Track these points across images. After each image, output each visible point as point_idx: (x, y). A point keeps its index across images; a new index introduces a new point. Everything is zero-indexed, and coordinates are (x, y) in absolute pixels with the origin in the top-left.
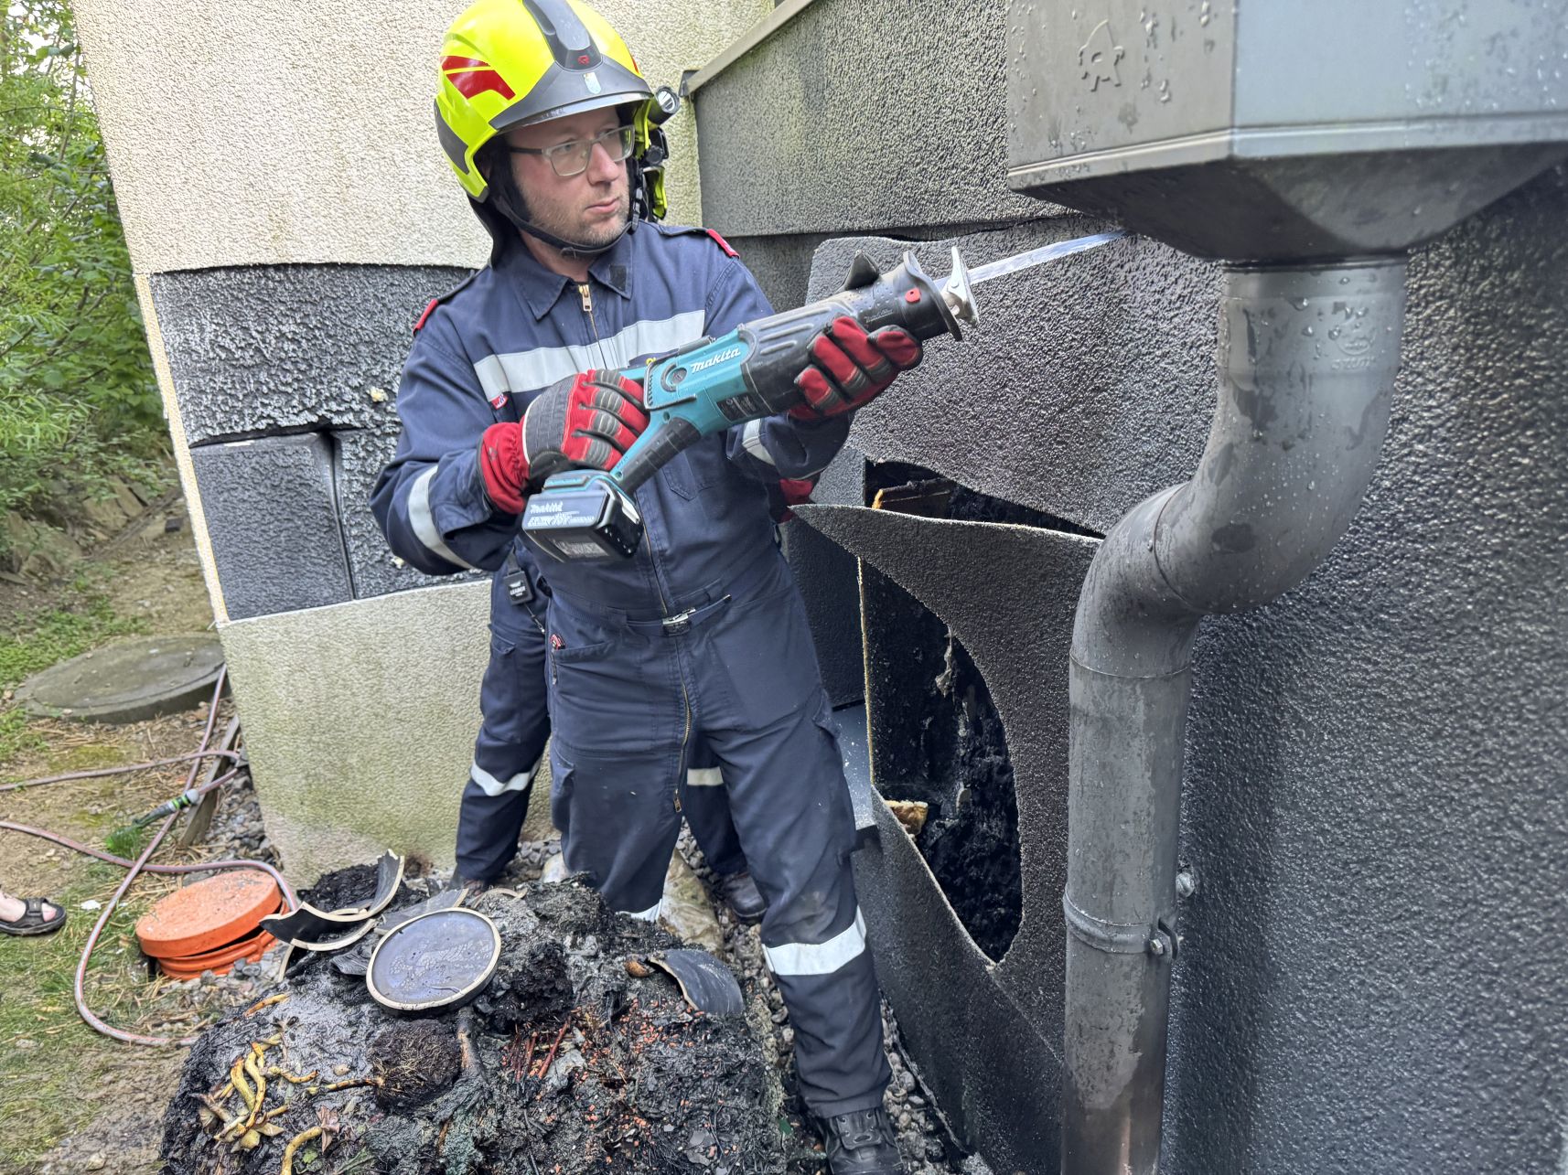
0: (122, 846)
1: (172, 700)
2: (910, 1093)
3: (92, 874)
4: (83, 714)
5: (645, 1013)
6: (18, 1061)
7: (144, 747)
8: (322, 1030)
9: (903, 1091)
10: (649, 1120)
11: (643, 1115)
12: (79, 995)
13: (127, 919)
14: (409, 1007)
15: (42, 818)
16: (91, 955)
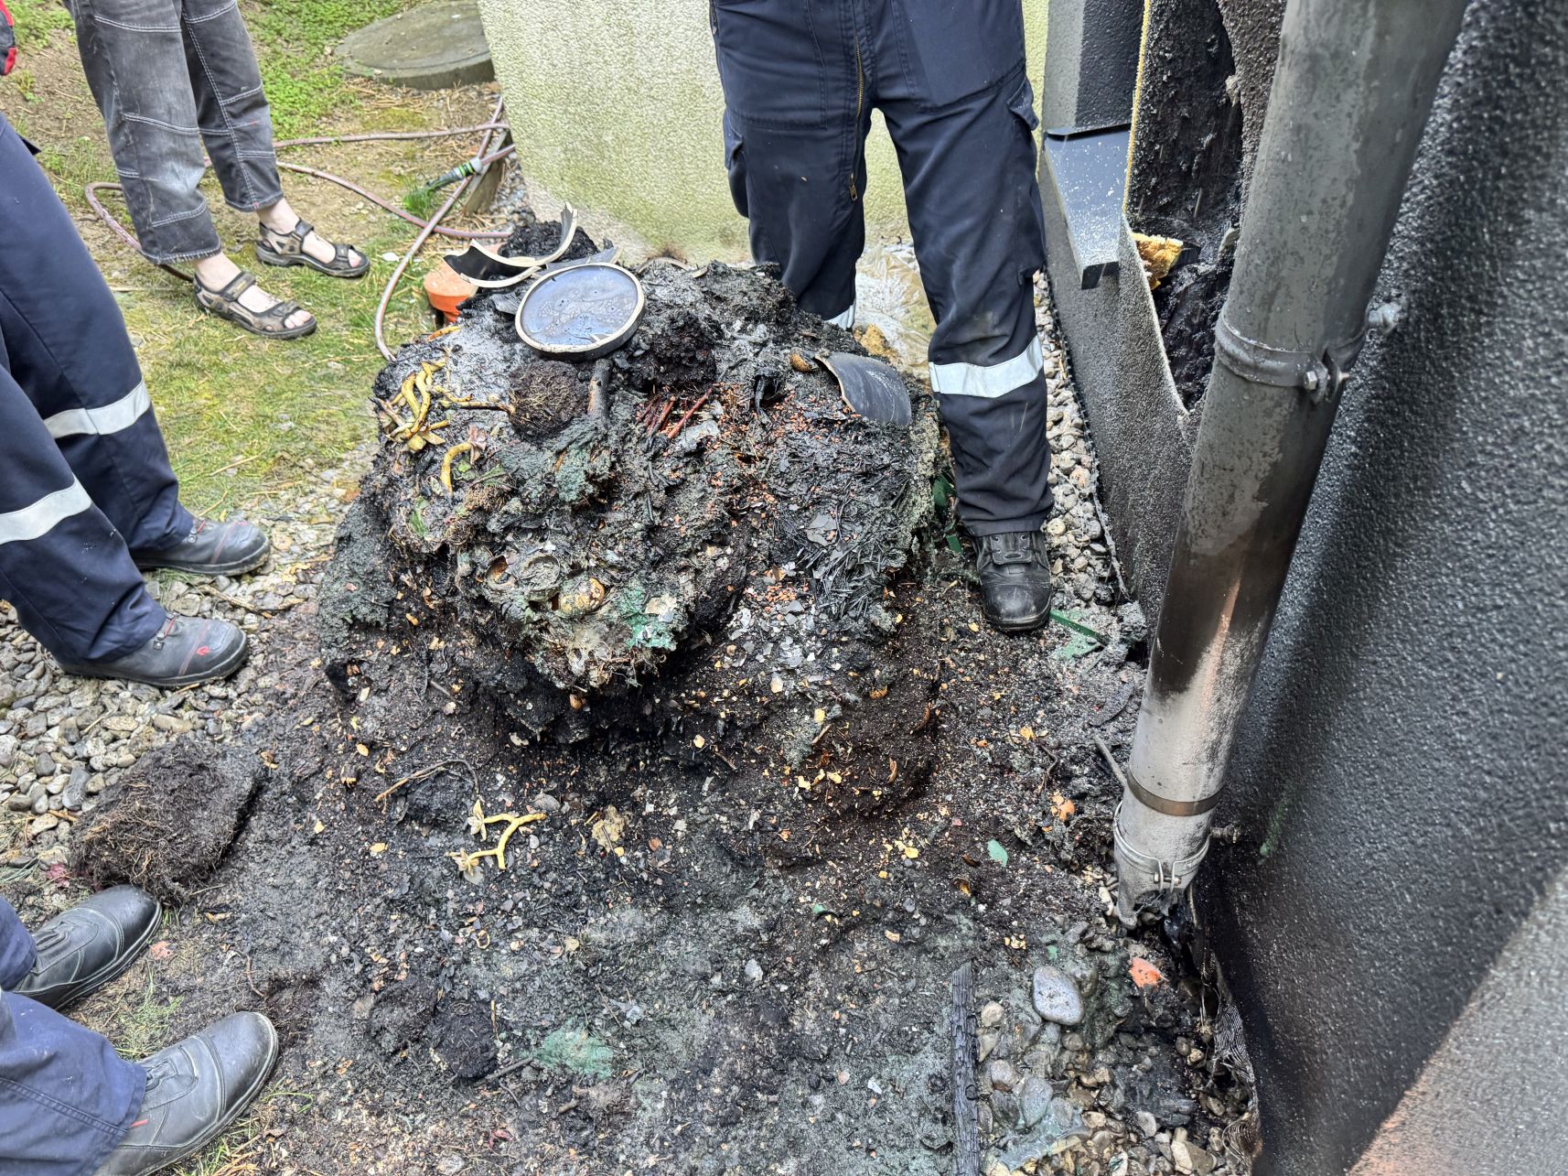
0: (418, 206)
1: (468, 69)
2: (1094, 540)
3: (394, 229)
4: (391, 76)
5: (800, 404)
6: (328, 378)
7: (443, 114)
8: (481, 361)
9: (1086, 538)
10: (777, 497)
11: (772, 491)
12: (378, 333)
13: (419, 274)
14: (548, 348)
15: (354, 172)
16: (390, 300)
